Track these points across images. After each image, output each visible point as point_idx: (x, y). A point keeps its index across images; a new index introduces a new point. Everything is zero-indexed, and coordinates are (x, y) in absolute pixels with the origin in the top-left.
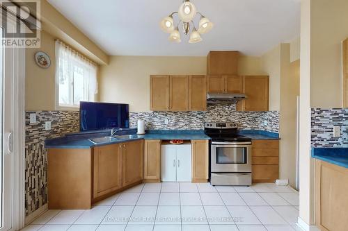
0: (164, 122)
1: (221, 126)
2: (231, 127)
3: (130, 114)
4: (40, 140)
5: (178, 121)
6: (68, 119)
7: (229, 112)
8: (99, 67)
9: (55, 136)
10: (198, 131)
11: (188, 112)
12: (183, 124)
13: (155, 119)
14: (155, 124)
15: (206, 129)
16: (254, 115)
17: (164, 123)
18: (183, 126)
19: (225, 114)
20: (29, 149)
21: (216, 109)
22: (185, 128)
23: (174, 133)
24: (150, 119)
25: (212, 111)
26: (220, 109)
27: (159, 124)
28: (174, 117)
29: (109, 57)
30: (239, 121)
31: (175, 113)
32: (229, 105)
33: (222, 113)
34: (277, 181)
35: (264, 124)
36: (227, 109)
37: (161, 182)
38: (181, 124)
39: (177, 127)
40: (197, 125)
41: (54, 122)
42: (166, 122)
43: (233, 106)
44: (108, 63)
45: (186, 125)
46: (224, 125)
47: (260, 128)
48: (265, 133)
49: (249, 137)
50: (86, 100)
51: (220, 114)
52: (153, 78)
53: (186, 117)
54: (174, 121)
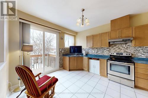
2: (126, 55)
4: (61, 54)
5: (98, 51)
6: (67, 50)
7: (126, 48)
8: (75, 36)
9: (64, 54)
10: (107, 56)
11: (102, 48)
14: (89, 52)
15: (110, 55)
17: (92, 52)
18: (100, 54)
19: (123, 48)
20: (60, 56)
21: (117, 46)
22: (101, 54)
23: (96, 56)
25: (114, 47)
26: (119, 46)
28: (96, 50)
29: (77, 33)
30: (135, 53)
31: (96, 48)
32: (126, 43)
33: (121, 48)
36: (124, 46)
37: (89, 72)
38: (99, 53)
39: (98, 54)
40: (106, 53)
41: (64, 51)
42: (93, 52)
43: (129, 44)
44: (77, 34)
45: (101, 53)
46: (122, 54)
50: (71, 45)
51: (119, 49)
52: (87, 37)
53: (101, 50)
54: (96, 51)
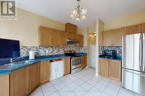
0: (46, 51)
1: (71, 52)
3: (21, 47)
5: (53, 51)
7: (72, 47)
11: (58, 46)
12: (56, 52)
13: (40, 50)
14: (41, 53)
15: (65, 53)
16: (79, 48)
18: (55, 53)
21: (68, 46)
22: (57, 54)
24: (36, 50)
26: (70, 45)
27: (43, 53)
28: (51, 49)
30: (75, 50)
31: (52, 47)
32: (73, 44)
33: (70, 47)
34: (86, 67)
35: (82, 51)
39: (53, 53)
40: (62, 52)
43: (74, 44)
45: (57, 52)
46: (72, 51)
47: (81, 52)
48: (82, 53)
49: (81, 55)
53: (57, 49)
54: (51, 51)
